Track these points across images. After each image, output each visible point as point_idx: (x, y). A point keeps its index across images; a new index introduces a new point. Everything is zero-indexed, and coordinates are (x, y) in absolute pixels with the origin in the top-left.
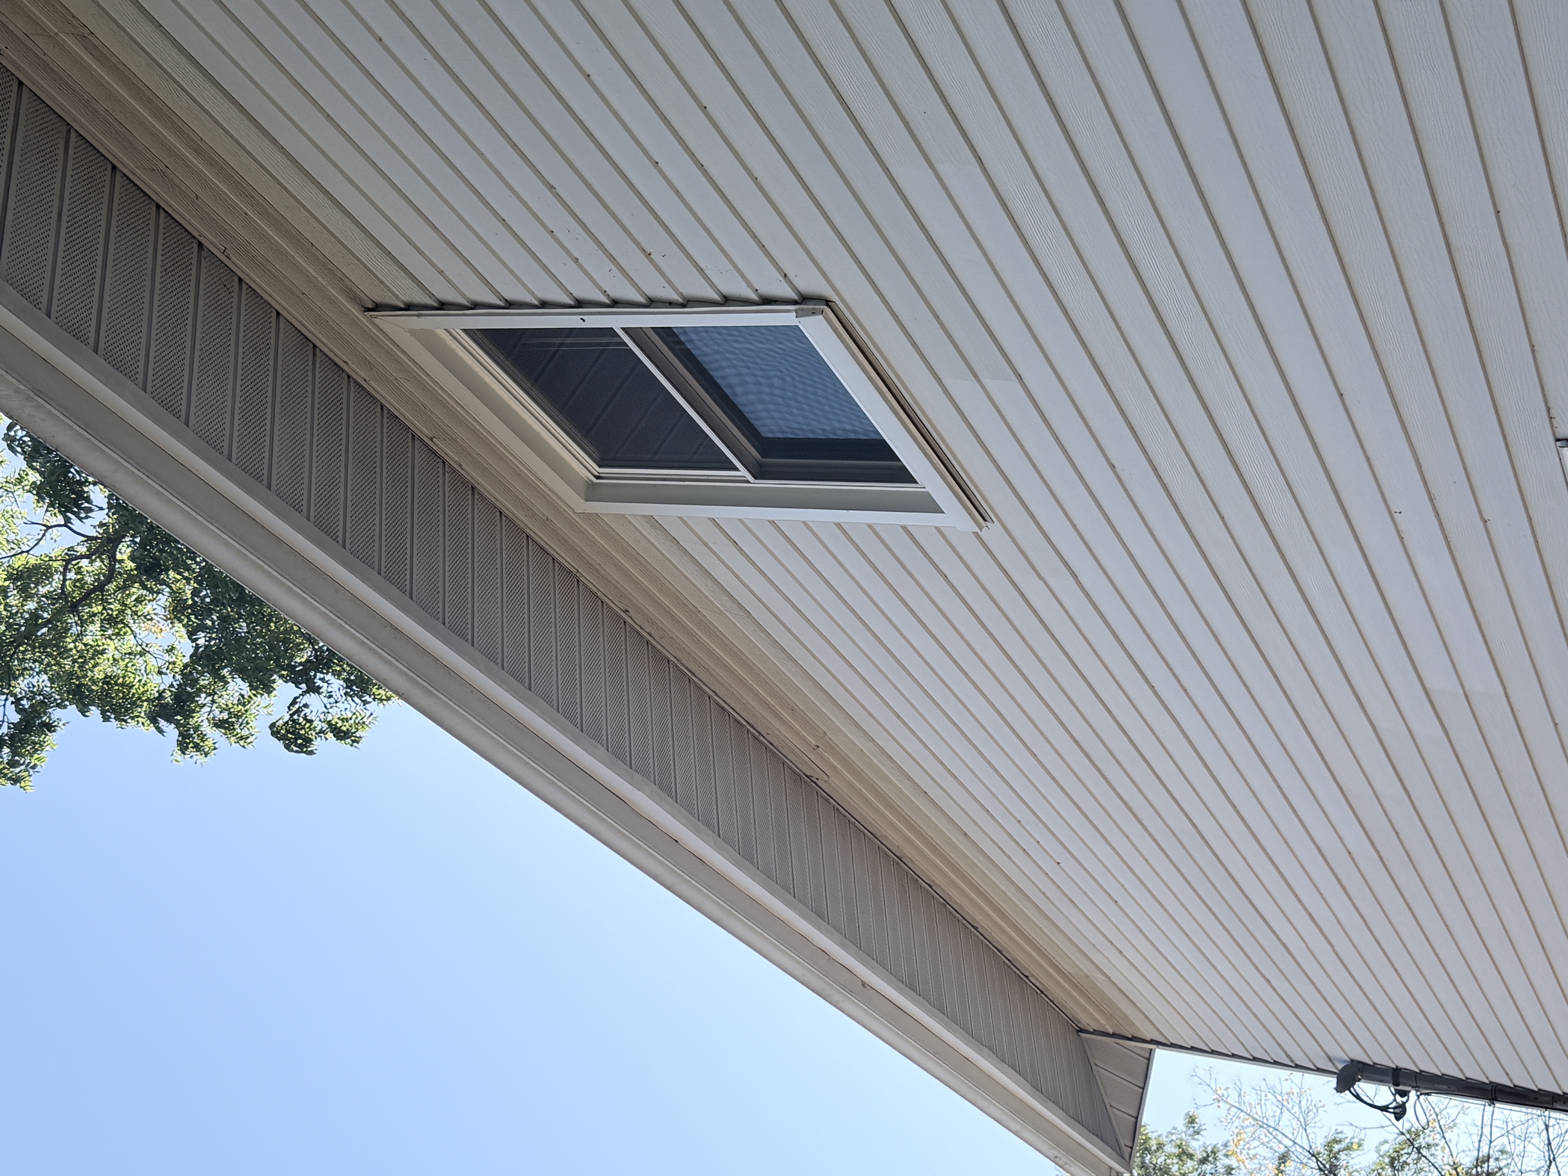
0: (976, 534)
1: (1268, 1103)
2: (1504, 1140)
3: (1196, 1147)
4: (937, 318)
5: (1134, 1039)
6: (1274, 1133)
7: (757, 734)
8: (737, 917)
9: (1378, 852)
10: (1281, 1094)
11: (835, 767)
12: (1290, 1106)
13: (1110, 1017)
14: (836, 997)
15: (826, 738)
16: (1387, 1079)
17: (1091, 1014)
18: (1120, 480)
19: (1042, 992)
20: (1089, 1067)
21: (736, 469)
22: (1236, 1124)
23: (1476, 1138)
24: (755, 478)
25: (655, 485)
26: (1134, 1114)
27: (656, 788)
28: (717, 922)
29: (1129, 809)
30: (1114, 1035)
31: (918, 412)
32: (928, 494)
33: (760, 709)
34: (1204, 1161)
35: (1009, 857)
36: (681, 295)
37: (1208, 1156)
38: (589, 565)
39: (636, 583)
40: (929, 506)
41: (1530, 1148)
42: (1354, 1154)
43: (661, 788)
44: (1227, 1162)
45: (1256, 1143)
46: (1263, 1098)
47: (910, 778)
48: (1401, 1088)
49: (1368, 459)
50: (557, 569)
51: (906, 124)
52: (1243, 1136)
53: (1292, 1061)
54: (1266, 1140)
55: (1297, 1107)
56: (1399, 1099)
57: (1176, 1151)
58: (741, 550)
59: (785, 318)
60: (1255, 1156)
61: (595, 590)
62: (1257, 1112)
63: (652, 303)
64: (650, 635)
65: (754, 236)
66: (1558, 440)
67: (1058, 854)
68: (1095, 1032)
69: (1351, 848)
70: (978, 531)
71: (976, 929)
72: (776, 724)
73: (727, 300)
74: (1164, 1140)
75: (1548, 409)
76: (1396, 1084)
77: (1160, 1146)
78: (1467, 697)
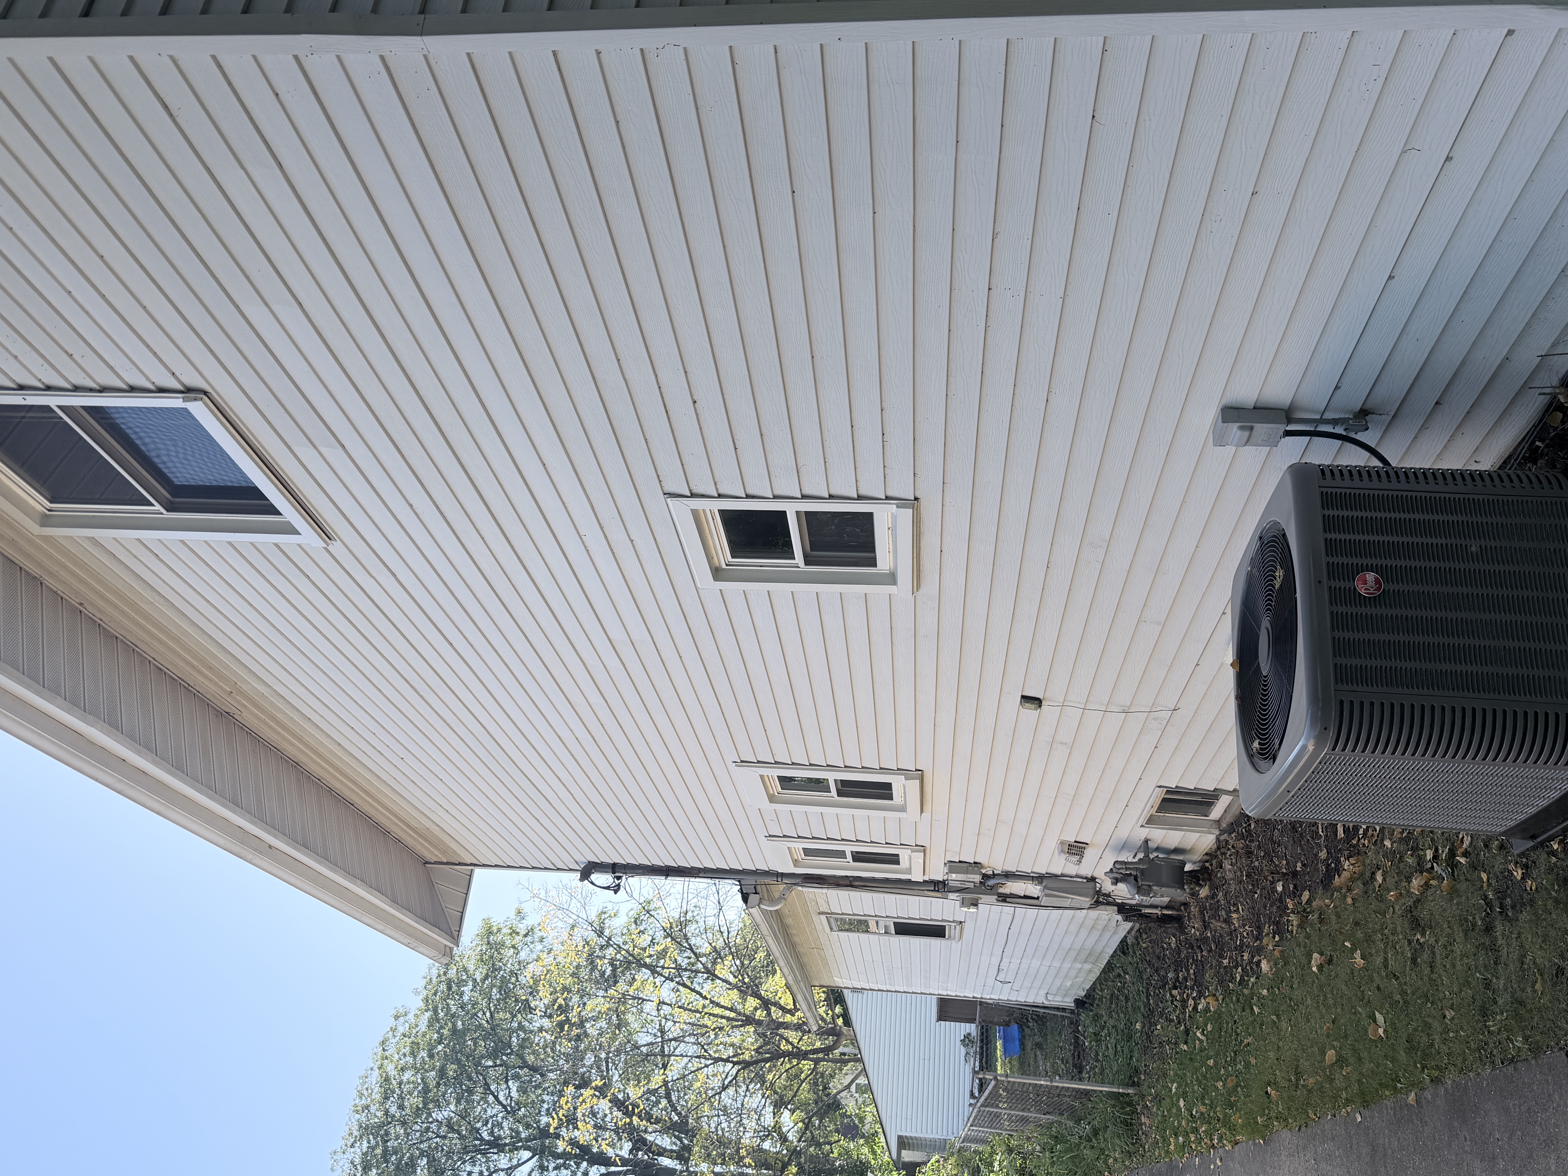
0: (325, 548)
1: (563, 895)
2: (695, 900)
3: (522, 928)
4: (283, 406)
5: (460, 864)
6: (567, 912)
7: (187, 686)
8: (175, 810)
9: (593, 737)
10: (571, 889)
11: (245, 705)
12: (576, 895)
13: (444, 852)
14: (250, 857)
15: (237, 686)
16: (608, 870)
17: (431, 851)
18: (416, 514)
19: (399, 841)
20: (431, 884)
21: (153, 505)
22: (544, 910)
23: (680, 901)
24: (168, 511)
25: (94, 516)
26: (461, 911)
27: (106, 725)
28: (157, 813)
29: (445, 721)
30: (447, 863)
31: (276, 467)
32: (289, 523)
33: (187, 668)
34: (526, 936)
35: (370, 757)
36: (98, 384)
37: (529, 932)
38: (51, 574)
39: (86, 584)
40: (289, 530)
41: (709, 903)
42: (613, 919)
43: (110, 724)
44: (540, 934)
45: (556, 920)
46: (560, 892)
47: (298, 710)
48: (616, 875)
49: (564, 503)
50: (23, 575)
51: (247, 277)
52: (549, 916)
53: (555, 866)
54: (561, 917)
55: (580, 895)
56: (617, 882)
57: (509, 931)
58: (162, 561)
59: (175, 402)
60: (555, 927)
61: (56, 590)
62: (557, 901)
63: (76, 389)
64: (101, 620)
65: (148, 346)
66: (665, 494)
67: (403, 753)
68: (436, 863)
69: (578, 737)
70: (325, 546)
71: (353, 805)
72: (201, 679)
73: (132, 389)
74: (502, 926)
75: (658, 476)
76: (614, 873)
77: (499, 930)
78: (632, 643)
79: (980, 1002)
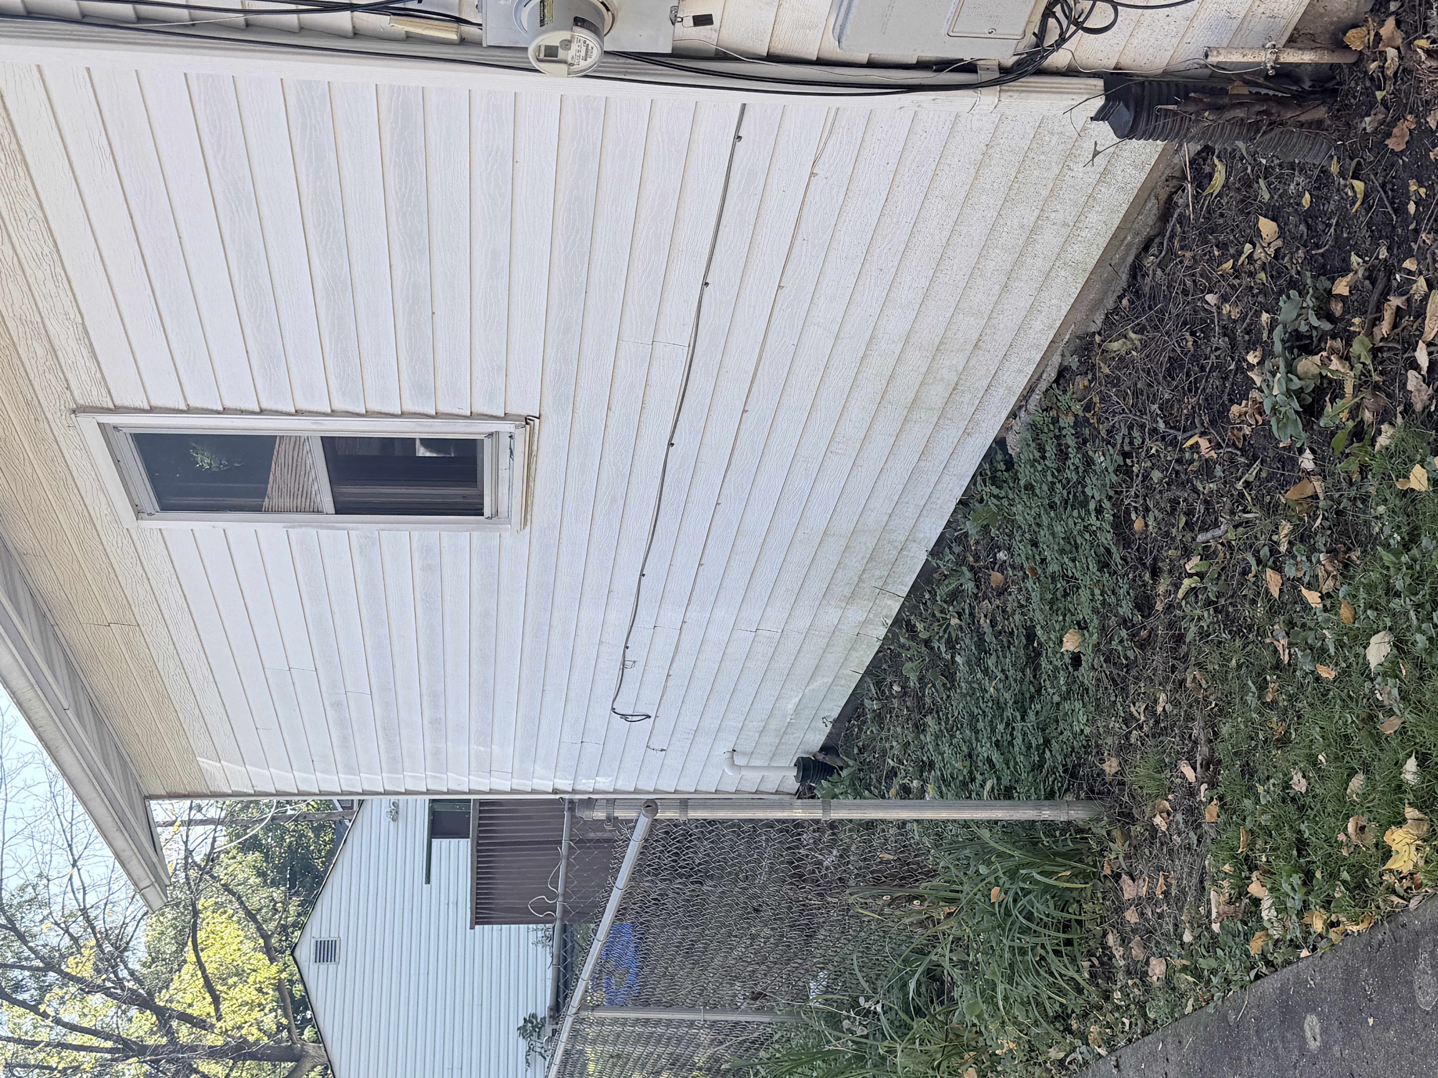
79: (571, 801)
